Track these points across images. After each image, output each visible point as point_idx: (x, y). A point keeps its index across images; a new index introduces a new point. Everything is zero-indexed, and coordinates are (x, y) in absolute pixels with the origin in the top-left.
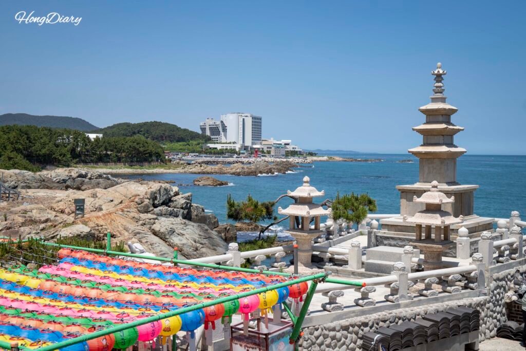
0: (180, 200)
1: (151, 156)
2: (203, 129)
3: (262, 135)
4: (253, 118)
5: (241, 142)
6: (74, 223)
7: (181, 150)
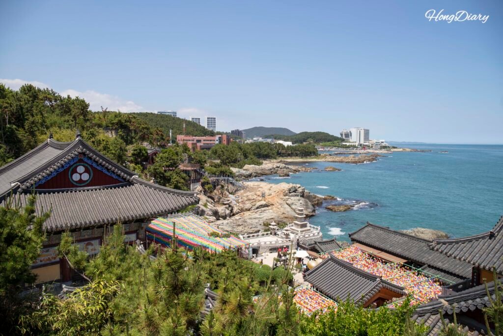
0: (300, 190)
1: (311, 153)
2: (342, 135)
3: (370, 137)
4: (365, 130)
5: (358, 142)
6: (261, 200)
7: (329, 146)
